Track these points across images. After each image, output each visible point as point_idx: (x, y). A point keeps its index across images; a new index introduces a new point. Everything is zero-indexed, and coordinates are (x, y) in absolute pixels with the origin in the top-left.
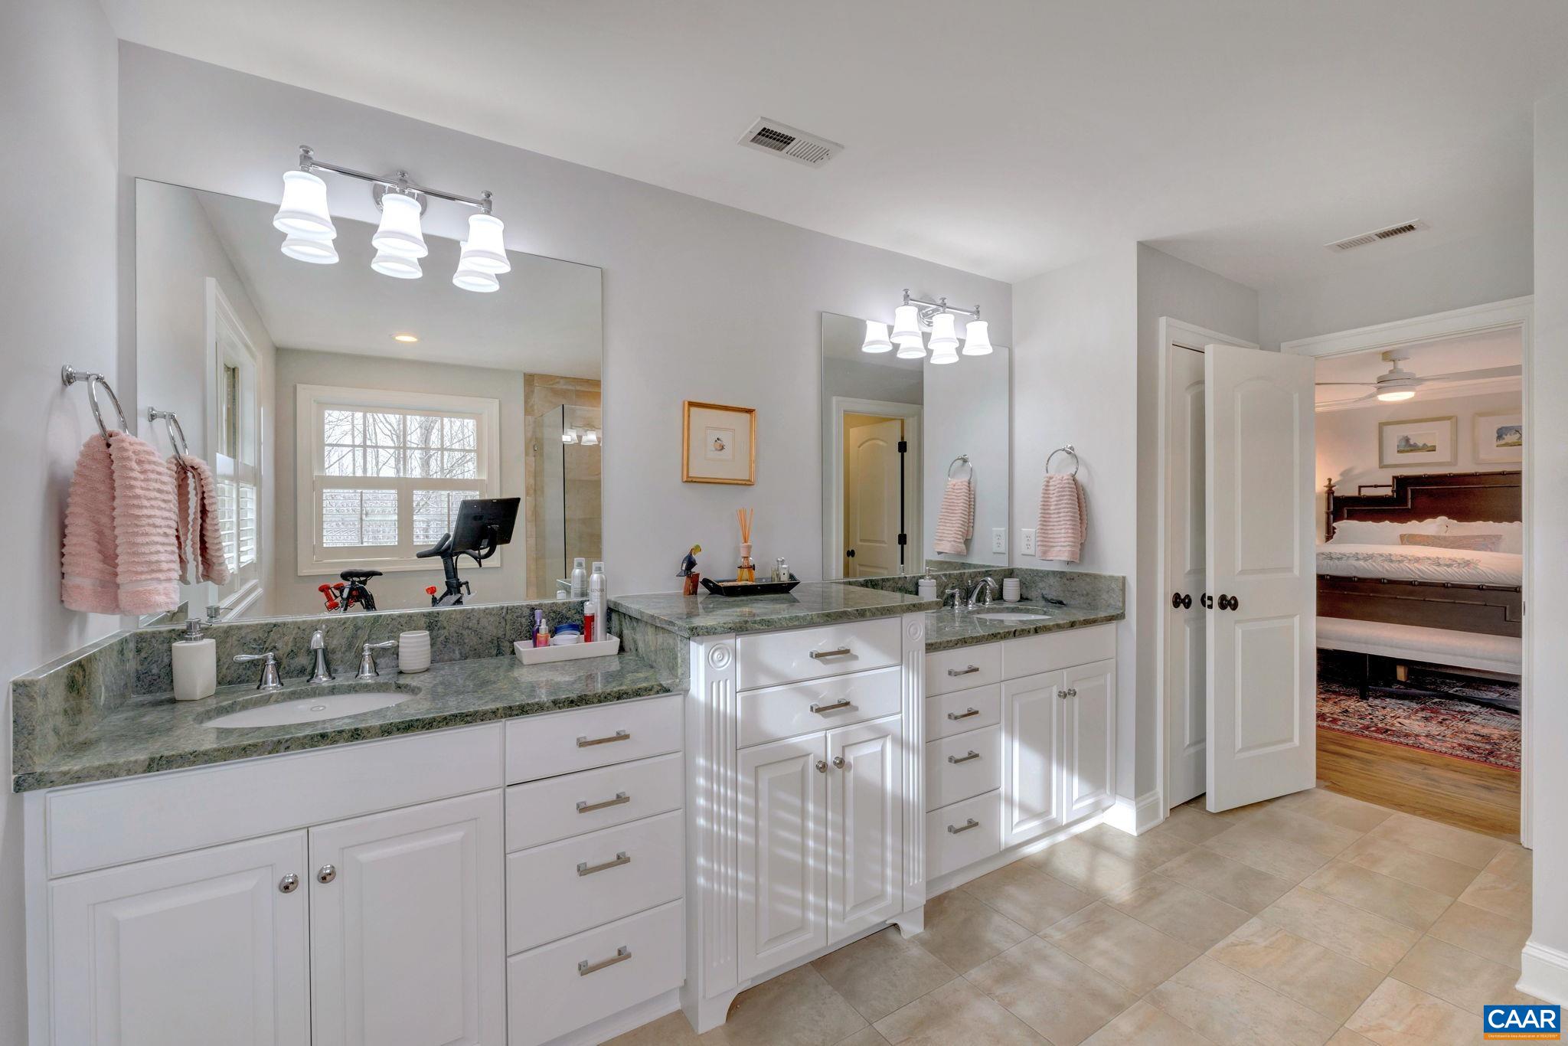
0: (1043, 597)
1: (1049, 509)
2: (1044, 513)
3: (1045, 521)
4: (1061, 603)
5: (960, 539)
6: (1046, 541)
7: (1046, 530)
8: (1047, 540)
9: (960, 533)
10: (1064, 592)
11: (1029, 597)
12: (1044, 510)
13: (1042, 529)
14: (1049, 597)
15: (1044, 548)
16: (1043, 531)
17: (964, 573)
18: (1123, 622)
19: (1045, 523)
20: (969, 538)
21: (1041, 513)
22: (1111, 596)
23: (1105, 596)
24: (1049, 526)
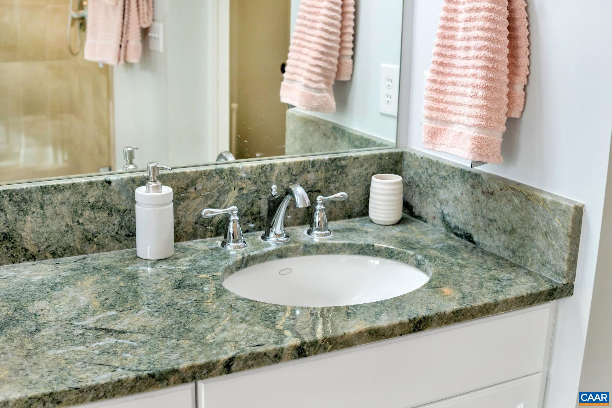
0: (444, 220)
1: (453, 37)
2: (444, 46)
3: (442, 64)
4: (469, 238)
5: (318, 82)
6: (438, 109)
7: (443, 83)
8: (442, 106)
9: (318, 70)
10: (475, 215)
11: (423, 214)
12: (444, 37)
13: (434, 81)
14: (454, 222)
15: (433, 125)
16: (436, 86)
17: (272, 166)
18: (564, 303)
19: (442, 69)
20: (345, 78)
21: (438, 45)
22: (551, 245)
23: (540, 241)
24: (449, 75)
